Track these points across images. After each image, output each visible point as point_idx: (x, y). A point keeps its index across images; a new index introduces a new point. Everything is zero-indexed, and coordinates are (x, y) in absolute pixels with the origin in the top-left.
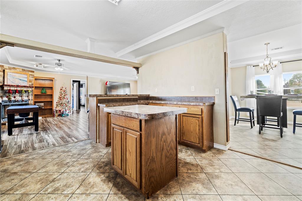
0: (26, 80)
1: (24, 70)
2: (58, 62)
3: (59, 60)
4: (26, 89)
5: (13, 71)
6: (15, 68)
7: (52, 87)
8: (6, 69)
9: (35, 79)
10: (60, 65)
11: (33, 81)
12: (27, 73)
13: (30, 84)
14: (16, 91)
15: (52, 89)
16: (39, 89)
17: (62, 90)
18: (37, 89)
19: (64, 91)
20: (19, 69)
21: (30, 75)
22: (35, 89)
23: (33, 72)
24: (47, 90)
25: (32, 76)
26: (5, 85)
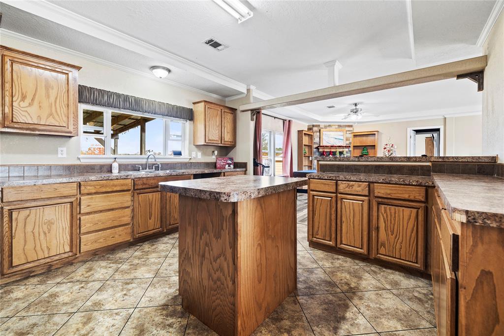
0: (342, 138)
1: (340, 126)
2: (354, 107)
3: (356, 105)
4: (341, 150)
5: (328, 129)
6: (330, 125)
7: (374, 146)
8: (322, 128)
9: (354, 135)
10: (356, 112)
11: (351, 139)
12: (343, 129)
13: (348, 142)
14: (330, 153)
15: (375, 148)
16: (360, 149)
17: (386, 150)
18: (357, 149)
19: (389, 151)
20: (334, 125)
21: (346, 131)
22: (354, 149)
23: (351, 126)
24: (369, 150)
25: (350, 132)
26: (321, 146)
